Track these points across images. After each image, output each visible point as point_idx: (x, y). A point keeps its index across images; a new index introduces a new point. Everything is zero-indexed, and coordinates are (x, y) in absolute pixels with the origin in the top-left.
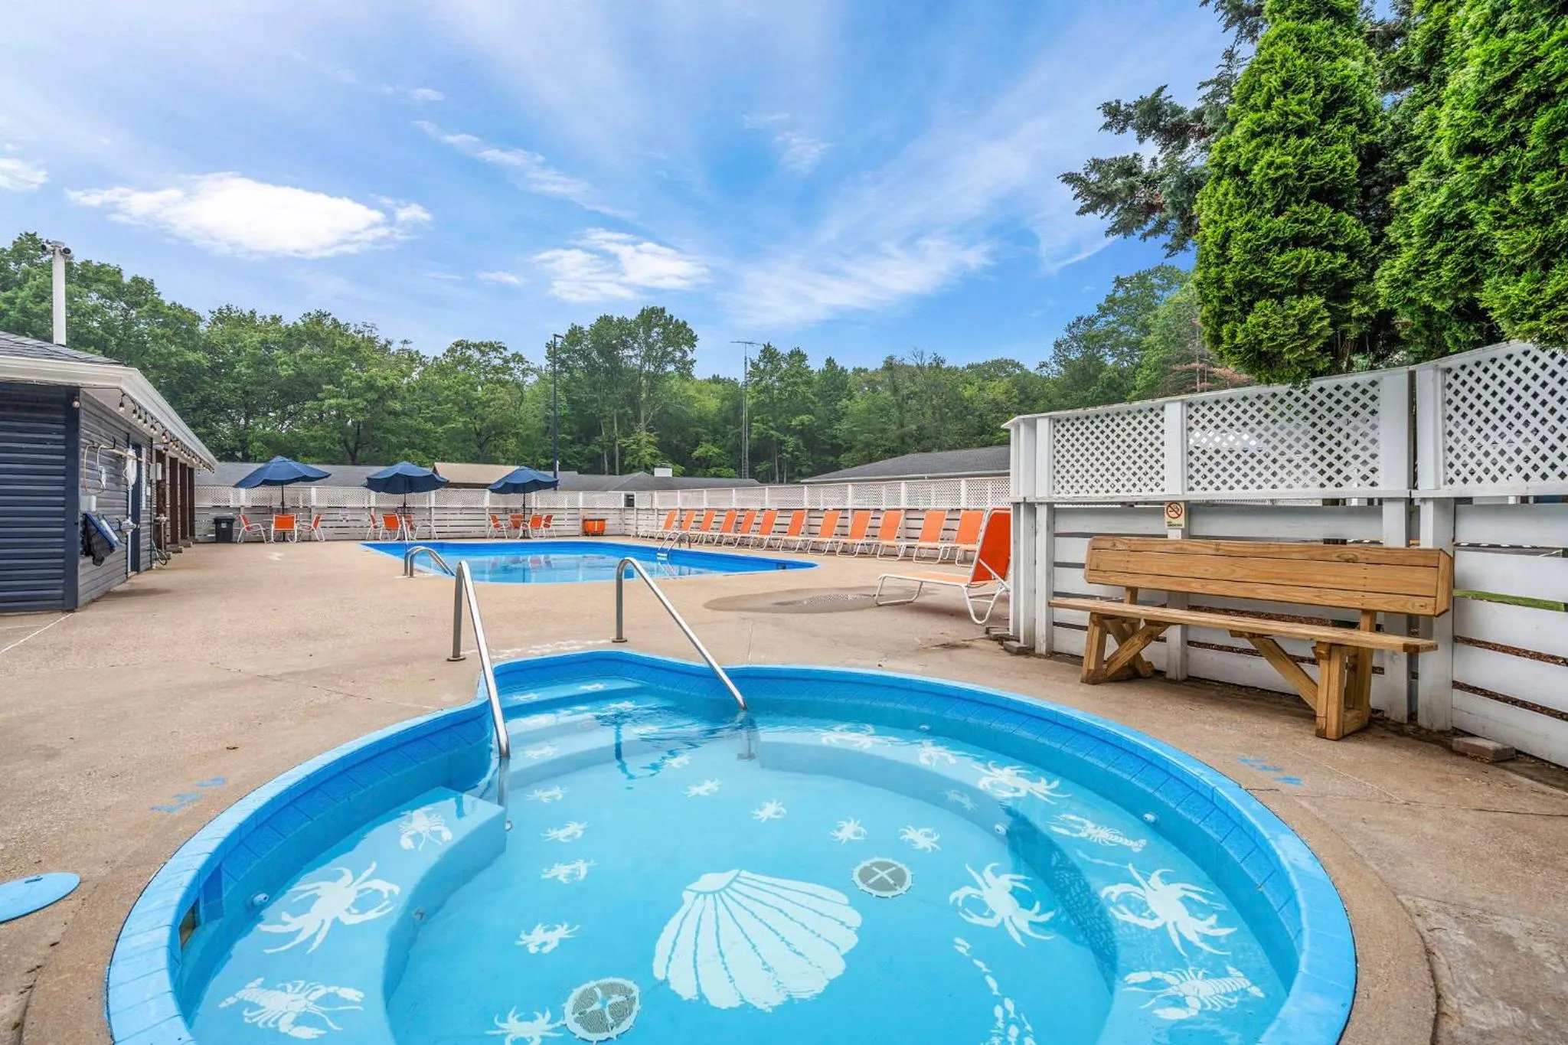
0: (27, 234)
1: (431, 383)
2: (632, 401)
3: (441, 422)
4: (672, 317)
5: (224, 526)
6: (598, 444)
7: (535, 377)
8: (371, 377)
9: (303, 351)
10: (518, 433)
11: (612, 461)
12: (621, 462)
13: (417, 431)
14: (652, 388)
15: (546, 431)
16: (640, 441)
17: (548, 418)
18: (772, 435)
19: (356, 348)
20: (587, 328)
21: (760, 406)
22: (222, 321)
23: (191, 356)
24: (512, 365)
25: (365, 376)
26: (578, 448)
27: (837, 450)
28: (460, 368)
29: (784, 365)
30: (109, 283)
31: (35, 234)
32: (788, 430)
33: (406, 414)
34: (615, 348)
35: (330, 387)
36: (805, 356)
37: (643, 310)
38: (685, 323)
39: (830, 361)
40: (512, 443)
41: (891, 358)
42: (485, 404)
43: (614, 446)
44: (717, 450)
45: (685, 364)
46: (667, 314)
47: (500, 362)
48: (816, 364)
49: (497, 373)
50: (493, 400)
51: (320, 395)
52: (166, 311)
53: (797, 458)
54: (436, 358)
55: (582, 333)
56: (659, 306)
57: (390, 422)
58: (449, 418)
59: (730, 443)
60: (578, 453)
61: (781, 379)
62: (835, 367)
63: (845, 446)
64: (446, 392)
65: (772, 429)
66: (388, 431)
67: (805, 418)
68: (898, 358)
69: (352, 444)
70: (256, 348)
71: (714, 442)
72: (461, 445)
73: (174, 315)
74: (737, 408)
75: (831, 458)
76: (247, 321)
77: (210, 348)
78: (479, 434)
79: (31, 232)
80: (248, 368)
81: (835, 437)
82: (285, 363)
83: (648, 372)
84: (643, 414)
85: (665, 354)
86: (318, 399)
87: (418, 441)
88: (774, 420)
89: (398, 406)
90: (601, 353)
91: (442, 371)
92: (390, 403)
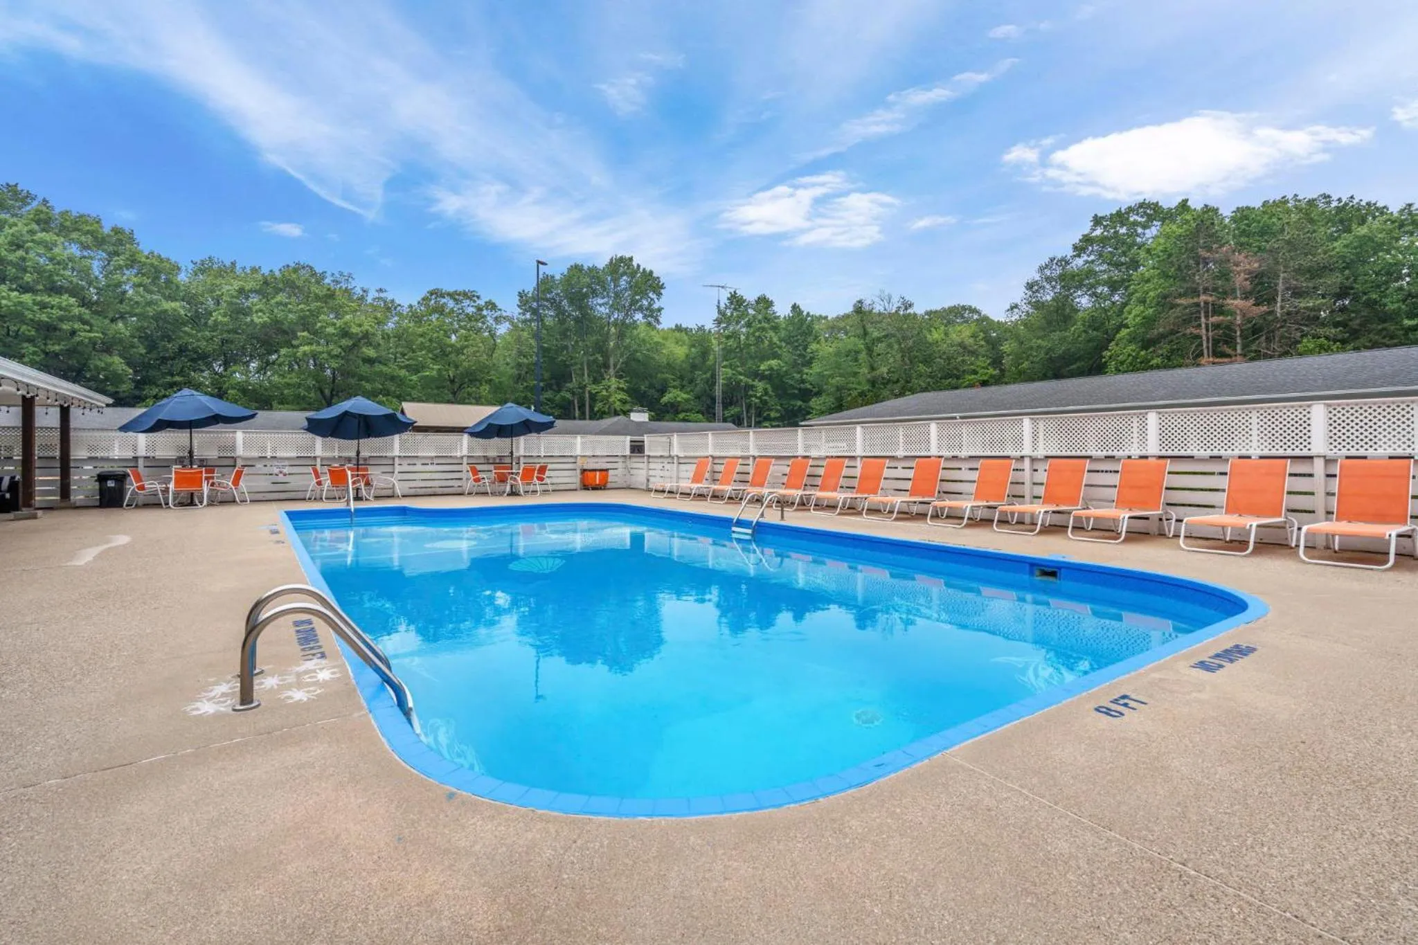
0: (8, 184)
1: (406, 330)
2: (600, 348)
3: (416, 369)
4: (639, 266)
5: (111, 484)
6: (569, 390)
7: (507, 325)
8: (346, 323)
9: (279, 298)
10: (491, 380)
11: (582, 407)
12: (591, 408)
13: (393, 378)
14: (621, 336)
15: (519, 378)
16: (609, 387)
17: (519, 365)
18: (741, 380)
19: (331, 295)
20: (558, 277)
21: (727, 353)
22: (203, 271)
23: (168, 305)
24: (485, 312)
25: (339, 323)
26: (549, 394)
27: (806, 395)
28: (434, 317)
29: (751, 312)
30: (88, 232)
31: (16, 185)
32: (757, 375)
33: (380, 362)
34: (586, 296)
35: (305, 334)
36: (772, 302)
37: (612, 259)
38: (651, 272)
39: (795, 307)
40: (485, 389)
41: (860, 302)
42: (459, 351)
43: (584, 392)
44: (685, 396)
45: (652, 311)
46: (635, 264)
47: (474, 310)
48: (782, 310)
49: (470, 320)
50: (467, 347)
51: (295, 342)
52: (143, 260)
53: (765, 403)
54: (411, 306)
55: (554, 281)
56: (628, 256)
57: (365, 369)
58: (423, 367)
59: (698, 389)
60: (548, 400)
61: (749, 325)
62: (801, 312)
63: (815, 390)
64: (421, 339)
65: (741, 374)
66: (361, 378)
67: (774, 363)
68: (868, 302)
69: (327, 392)
70: (233, 297)
71: (682, 387)
72: (435, 391)
73: (152, 265)
74: (705, 354)
75: (799, 403)
76: (227, 271)
77: (190, 299)
78: (452, 381)
79: (12, 183)
80: (225, 316)
81: (803, 381)
82: (261, 311)
83: (616, 320)
84: (612, 361)
85: (634, 302)
86: (293, 346)
87: (393, 388)
88: (743, 364)
89: (371, 352)
90: (571, 302)
91: (417, 318)
92: (364, 350)
